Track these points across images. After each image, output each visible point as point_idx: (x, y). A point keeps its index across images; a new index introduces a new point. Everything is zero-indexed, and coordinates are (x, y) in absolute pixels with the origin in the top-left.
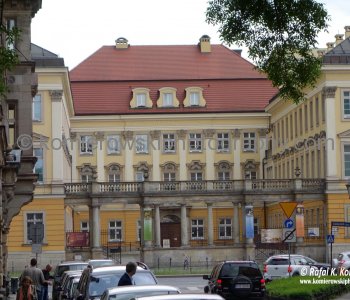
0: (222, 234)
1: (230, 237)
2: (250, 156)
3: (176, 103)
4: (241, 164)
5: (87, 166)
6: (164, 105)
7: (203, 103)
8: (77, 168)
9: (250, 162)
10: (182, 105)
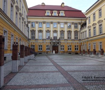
0: (69, 50)
1: (71, 51)
2: (76, 29)
3: (57, 15)
4: (74, 31)
5: (33, 30)
6: (54, 15)
7: (64, 15)
8: (31, 31)
9: (76, 31)
10: (59, 15)
